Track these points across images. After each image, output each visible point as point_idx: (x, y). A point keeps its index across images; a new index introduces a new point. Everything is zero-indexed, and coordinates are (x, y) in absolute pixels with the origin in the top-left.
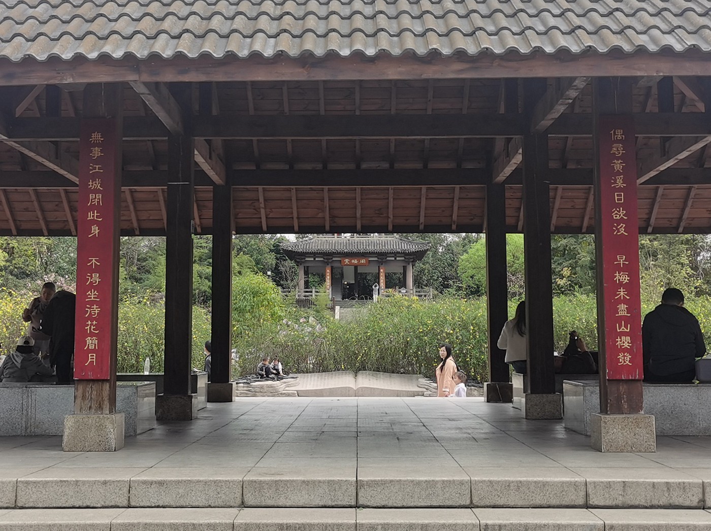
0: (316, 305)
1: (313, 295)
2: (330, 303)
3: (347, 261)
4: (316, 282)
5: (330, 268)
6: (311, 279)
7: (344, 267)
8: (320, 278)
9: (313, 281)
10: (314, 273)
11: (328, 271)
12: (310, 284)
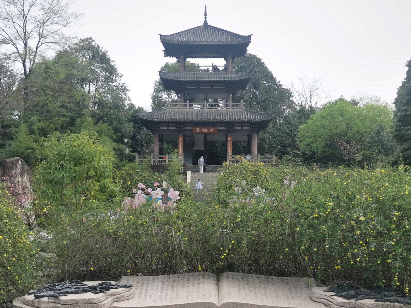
0: (169, 170)
1: (167, 161)
2: (182, 169)
3: (198, 129)
4: (170, 149)
5: (182, 136)
6: (165, 147)
7: (195, 135)
8: (173, 145)
9: (168, 149)
10: (169, 141)
11: (180, 139)
12: (164, 151)
